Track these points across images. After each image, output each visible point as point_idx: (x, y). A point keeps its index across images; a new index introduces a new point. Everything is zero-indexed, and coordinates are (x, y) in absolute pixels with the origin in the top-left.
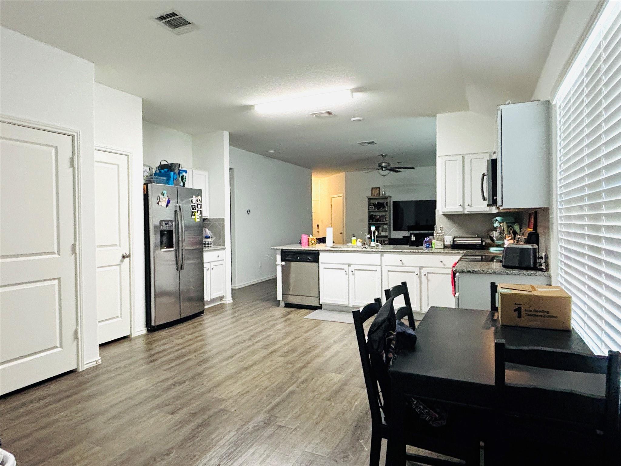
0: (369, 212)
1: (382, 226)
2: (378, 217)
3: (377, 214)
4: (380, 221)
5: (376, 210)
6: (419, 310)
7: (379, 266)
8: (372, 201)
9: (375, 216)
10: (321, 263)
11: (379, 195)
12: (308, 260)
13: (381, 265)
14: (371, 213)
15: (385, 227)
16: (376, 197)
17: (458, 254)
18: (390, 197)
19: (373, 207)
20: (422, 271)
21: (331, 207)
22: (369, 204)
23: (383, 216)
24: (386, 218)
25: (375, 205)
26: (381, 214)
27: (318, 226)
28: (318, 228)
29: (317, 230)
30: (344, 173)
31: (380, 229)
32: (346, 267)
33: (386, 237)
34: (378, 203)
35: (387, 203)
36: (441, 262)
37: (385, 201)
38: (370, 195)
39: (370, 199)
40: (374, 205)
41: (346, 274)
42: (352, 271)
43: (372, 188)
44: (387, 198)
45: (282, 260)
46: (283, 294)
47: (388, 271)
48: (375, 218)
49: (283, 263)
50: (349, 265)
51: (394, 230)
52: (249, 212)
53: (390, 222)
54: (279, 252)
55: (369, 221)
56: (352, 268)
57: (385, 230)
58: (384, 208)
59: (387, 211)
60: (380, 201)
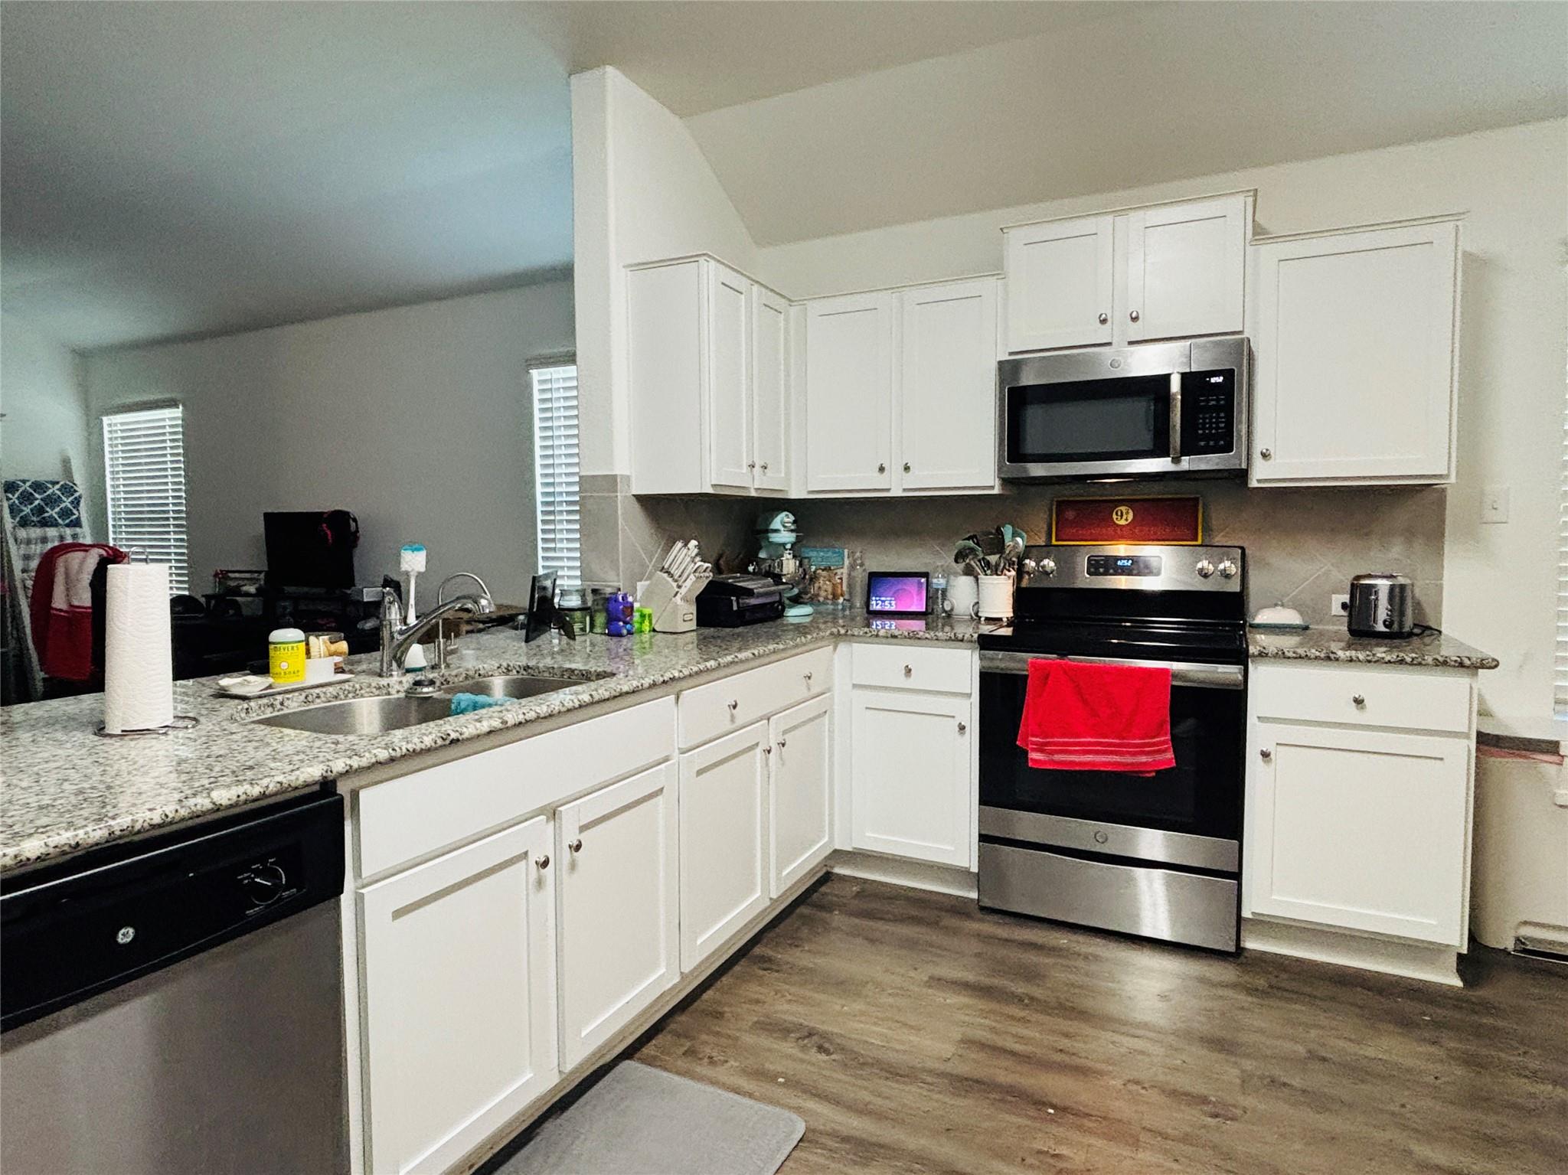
12: (258, 909)
32: (539, 838)
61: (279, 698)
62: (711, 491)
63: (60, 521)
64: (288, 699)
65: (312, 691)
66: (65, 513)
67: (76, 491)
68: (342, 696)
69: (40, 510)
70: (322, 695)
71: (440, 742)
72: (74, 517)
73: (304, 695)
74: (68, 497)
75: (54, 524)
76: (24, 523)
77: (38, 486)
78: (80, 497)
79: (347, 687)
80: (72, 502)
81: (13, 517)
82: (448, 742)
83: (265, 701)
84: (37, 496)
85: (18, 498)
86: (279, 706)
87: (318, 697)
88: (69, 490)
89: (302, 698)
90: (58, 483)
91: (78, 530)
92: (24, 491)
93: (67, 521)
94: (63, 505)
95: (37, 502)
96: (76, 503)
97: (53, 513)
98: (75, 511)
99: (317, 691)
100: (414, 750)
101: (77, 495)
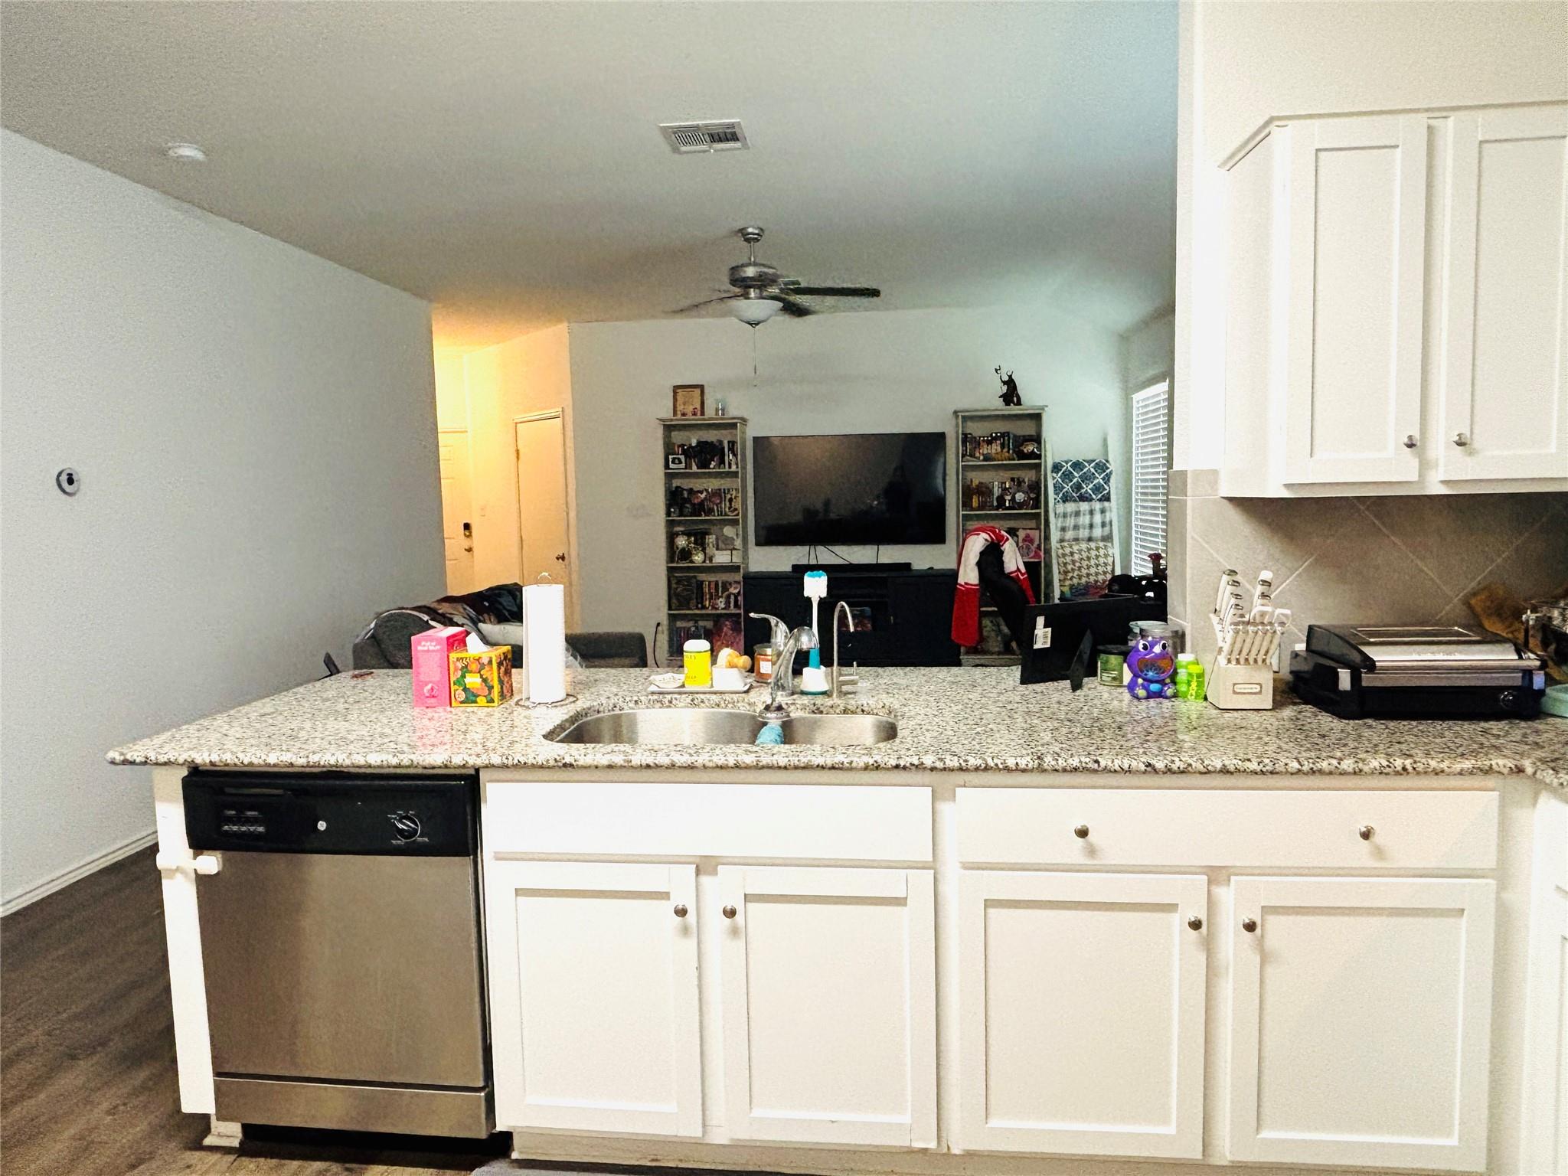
0: (669, 476)
1: (714, 529)
2: (703, 496)
3: (696, 484)
4: (710, 512)
5: (695, 469)
6: (1199, 1156)
7: (924, 867)
8: (678, 437)
9: (691, 491)
10: (499, 857)
11: (703, 413)
12: (400, 842)
13: (933, 865)
14: (676, 483)
15: (728, 531)
16: (691, 420)
17: (1478, 781)
18: (744, 420)
19: (682, 458)
20: (1226, 895)
21: (518, 458)
22: (669, 449)
23: (718, 493)
24: (731, 500)
25: (689, 452)
26: (713, 484)
27: (467, 526)
28: (469, 536)
29: (466, 544)
30: (566, 324)
31: (711, 539)
32: (681, 884)
33: (735, 569)
34: (699, 443)
35: (732, 444)
36: (1366, 835)
37: (725, 437)
38: (667, 413)
39: (669, 428)
40: (684, 452)
41: (685, 930)
42: (731, 913)
43: (676, 388)
44: (734, 426)
45: (199, 842)
46: (217, 1074)
47: (989, 904)
48: (688, 500)
49: (210, 863)
50: (704, 866)
51: (758, 544)
52: (68, 481)
53: (745, 516)
54: (173, 785)
55: (668, 514)
56: (724, 888)
57: (725, 544)
58: (722, 462)
59: (735, 474)
60: (711, 436)
61: (669, 697)
62: (1286, 494)
63: (1094, 496)
64: (676, 699)
65: (697, 696)
66: (1098, 489)
67: (1108, 468)
68: (723, 705)
69: (1078, 487)
70: (706, 701)
71: (552, 763)
72: (1106, 492)
73: (691, 697)
74: (1100, 474)
75: (1089, 499)
76: (1066, 499)
77: (1077, 465)
78: (1111, 473)
79: (727, 698)
80: (1103, 479)
81: (1057, 494)
82: (560, 764)
83: (655, 697)
84: (1076, 474)
85: (1060, 477)
86: (667, 704)
87: (702, 702)
88: (1102, 467)
89: (689, 700)
90: (1094, 461)
91: (1106, 504)
92: (1065, 471)
93: (1099, 496)
94: (1096, 482)
95: (1075, 480)
96: (1107, 479)
97: (1087, 488)
98: (1107, 488)
99: (702, 696)
100: (525, 763)
101: (1108, 471)
